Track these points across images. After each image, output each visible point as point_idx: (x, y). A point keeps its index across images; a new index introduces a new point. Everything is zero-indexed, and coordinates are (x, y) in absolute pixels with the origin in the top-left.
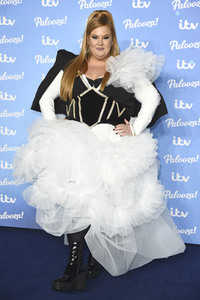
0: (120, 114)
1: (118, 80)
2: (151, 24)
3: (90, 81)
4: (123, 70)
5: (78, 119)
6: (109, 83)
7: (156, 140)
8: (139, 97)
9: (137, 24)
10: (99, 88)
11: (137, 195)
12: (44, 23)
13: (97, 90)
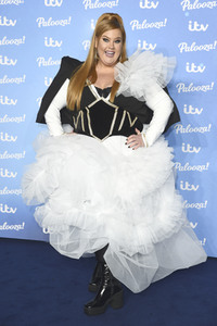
0: (132, 124)
1: (129, 89)
2: (159, 25)
3: (99, 90)
4: (133, 77)
5: (87, 133)
6: (119, 92)
7: (171, 149)
8: (151, 104)
9: (145, 25)
10: (108, 98)
11: (155, 210)
12: (46, 24)
13: (106, 100)
